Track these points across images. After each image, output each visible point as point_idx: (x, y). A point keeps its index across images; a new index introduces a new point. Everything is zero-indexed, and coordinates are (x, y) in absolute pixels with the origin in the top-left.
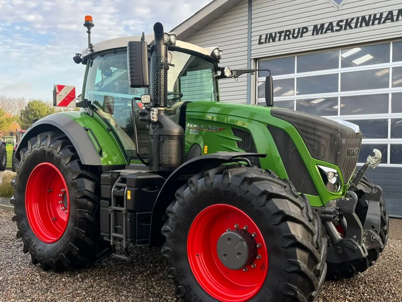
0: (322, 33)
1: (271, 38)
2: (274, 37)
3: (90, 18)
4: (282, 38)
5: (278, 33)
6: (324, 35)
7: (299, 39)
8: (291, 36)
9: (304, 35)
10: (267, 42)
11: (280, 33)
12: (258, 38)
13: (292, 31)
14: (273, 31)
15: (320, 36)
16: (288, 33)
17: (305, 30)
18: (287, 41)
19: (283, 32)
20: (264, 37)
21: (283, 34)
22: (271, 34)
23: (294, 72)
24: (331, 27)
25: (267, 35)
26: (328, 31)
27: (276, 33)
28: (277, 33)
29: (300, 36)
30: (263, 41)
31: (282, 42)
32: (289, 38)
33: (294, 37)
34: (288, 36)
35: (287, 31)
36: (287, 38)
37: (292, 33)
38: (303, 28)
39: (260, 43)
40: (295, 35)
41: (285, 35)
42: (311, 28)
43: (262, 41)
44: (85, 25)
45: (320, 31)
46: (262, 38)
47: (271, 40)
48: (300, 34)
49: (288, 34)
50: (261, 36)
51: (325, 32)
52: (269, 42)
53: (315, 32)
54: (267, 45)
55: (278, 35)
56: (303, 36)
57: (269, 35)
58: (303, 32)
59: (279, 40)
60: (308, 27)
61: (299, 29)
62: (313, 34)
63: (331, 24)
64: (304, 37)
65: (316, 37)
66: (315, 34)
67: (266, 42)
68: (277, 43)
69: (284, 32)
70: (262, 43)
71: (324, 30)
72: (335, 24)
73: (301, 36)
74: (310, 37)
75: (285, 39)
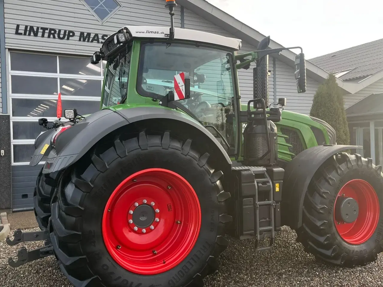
0: (88, 41)
1: (31, 31)
2: (36, 31)
4: (46, 35)
5: (41, 29)
6: (89, 44)
7: (65, 41)
8: (56, 36)
9: (70, 38)
10: (27, 34)
11: (44, 29)
12: (14, 26)
13: (57, 31)
14: (35, 25)
15: (86, 43)
17: (71, 34)
18: (51, 40)
19: (46, 29)
20: (22, 28)
21: (47, 31)
22: (32, 27)
24: (97, 38)
25: (27, 26)
26: (94, 41)
27: (38, 28)
28: (40, 28)
29: (66, 38)
31: (45, 39)
32: (54, 37)
33: (59, 38)
34: (54, 34)
35: (51, 30)
36: (52, 36)
37: (57, 33)
38: (70, 32)
39: (17, 33)
40: (61, 36)
41: (50, 34)
42: (78, 34)
43: (20, 31)
45: (87, 39)
46: (20, 29)
47: (32, 34)
49: (52, 33)
50: (18, 26)
51: (92, 42)
52: (29, 35)
53: (82, 38)
54: (27, 37)
55: (41, 30)
57: (29, 27)
58: (69, 36)
59: (43, 36)
60: (74, 32)
61: (65, 31)
62: (80, 40)
63: (97, 35)
64: (70, 40)
65: (82, 43)
66: (82, 40)
67: (25, 34)
68: (39, 38)
69: (48, 30)
70: (21, 34)
71: (91, 39)
72: (100, 36)
73: (68, 39)
74: (76, 42)
75: (49, 37)
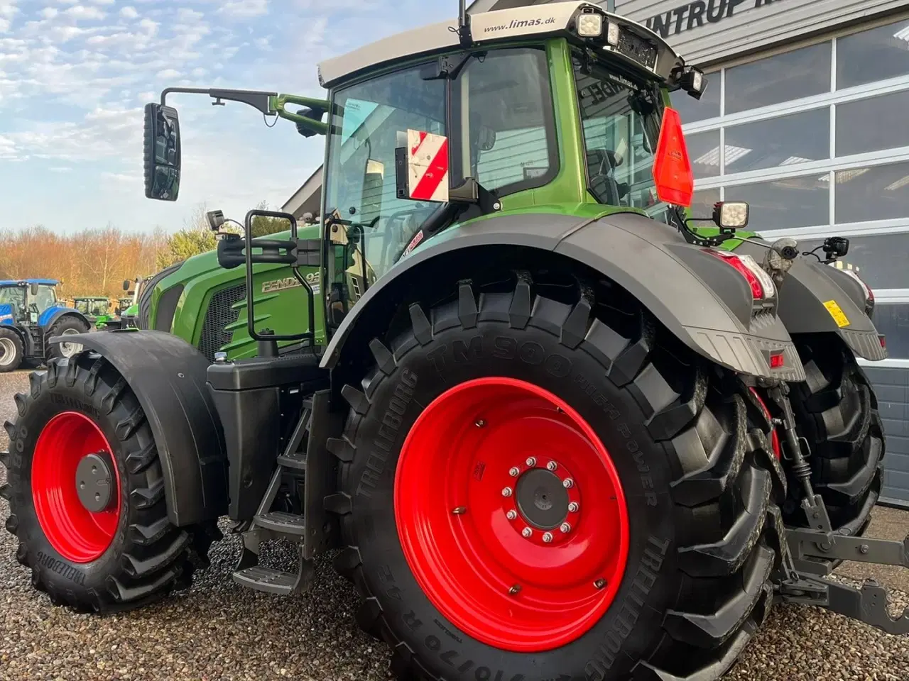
4: (684, 25)
5: (675, 14)
7: (725, 23)
11: (679, 12)
14: (661, 10)
15: (775, 7)
16: (697, 10)
18: (697, 32)
19: (684, 9)
21: (686, 14)
22: (658, 18)
23: (718, 115)
27: (669, 14)
31: (685, 36)
34: (698, 16)
37: (706, 8)
56: (734, 12)
57: (653, 20)
64: (735, 14)
73: (730, 14)
74: (751, 12)
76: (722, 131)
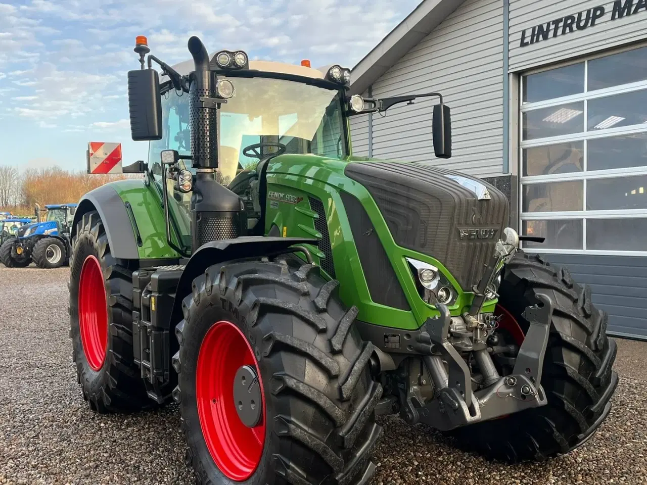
0: (628, 14)
1: (541, 33)
2: (546, 31)
3: (143, 40)
4: (560, 31)
5: (553, 24)
6: (633, 18)
7: (589, 30)
8: (574, 26)
9: (597, 21)
10: (535, 41)
11: (556, 22)
12: (520, 35)
13: (576, 16)
14: (543, 21)
15: (626, 20)
16: (569, 21)
17: (598, 13)
18: (569, 36)
19: (560, 20)
20: (529, 33)
21: (561, 24)
22: (541, 27)
23: (582, 91)
25: (534, 29)
26: (640, 10)
27: (549, 24)
28: (551, 23)
29: (589, 24)
30: (528, 40)
31: (560, 39)
32: (571, 31)
33: (580, 28)
34: (570, 26)
35: (567, 18)
36: (568, 30)
37: (576, 20)
38: (596, 9)
39: (523, 44)
40: (582, 24)
41: (565, 27)
42: (609, 8)
43: (525, 41)
44: (137, 50)
45: (626, 10)
46: (526, 36)
47: (541, 38)
48: (590, 21)
49: (569, 23)
50: (524, 32)
51: (635, 12)
52: (537, 41)
53: (617, 13)
54: (536, 46)
55: (552, 27)
56: (596, 23)
57: (537, 28)
58: (595, 17)
59: (555, 35)
60: (603, 6)
61: (589, 11)
62: (613, 18)
65: (618, 22)
66: (617, 16)
67: (532, 42)
68: (551, 41)
69: (562, 21)
70: (527, 44)
71: (633, 9)
73: (593, 24)
74: (608, 23)
75: (564, 33)
76: (586, 103)
